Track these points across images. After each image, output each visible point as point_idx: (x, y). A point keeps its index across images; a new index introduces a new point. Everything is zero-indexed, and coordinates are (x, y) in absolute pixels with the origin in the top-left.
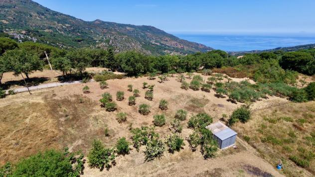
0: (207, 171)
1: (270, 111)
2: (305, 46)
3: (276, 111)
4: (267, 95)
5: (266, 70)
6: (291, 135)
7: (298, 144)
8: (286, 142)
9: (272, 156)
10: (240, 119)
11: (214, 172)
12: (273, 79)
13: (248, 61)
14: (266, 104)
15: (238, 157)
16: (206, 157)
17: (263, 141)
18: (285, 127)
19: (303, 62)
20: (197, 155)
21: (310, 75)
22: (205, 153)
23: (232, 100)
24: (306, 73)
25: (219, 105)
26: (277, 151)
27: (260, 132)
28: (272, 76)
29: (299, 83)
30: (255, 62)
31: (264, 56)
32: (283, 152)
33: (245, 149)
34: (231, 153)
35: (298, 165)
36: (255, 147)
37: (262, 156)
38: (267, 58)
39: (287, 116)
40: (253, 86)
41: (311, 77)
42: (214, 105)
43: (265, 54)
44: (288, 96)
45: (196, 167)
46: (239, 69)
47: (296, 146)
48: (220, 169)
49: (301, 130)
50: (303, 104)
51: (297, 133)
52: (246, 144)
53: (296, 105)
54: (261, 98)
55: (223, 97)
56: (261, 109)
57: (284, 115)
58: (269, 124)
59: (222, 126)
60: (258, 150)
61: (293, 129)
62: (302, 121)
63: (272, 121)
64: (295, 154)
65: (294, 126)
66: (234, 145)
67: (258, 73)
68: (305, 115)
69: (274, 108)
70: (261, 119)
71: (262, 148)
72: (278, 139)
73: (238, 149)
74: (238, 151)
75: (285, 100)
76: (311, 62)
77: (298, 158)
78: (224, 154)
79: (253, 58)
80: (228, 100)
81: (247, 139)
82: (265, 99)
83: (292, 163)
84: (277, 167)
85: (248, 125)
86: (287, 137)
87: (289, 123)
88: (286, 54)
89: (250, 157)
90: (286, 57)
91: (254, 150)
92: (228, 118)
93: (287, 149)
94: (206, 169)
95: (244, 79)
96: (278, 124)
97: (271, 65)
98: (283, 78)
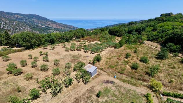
0: (87, 90)
1: (108, 55)
2: (116, 25)
3: (111, 54)
4: (106, 48)
5: (104, 37)
6: (117, 62)
7: (120, 65)
8: (116, 66)
9: (112, 73)
10: (97, 61)
11: (90, 89)
12: (107, 40)
13: (96, 33)
14: (106, 52)
15: (99, 79)
16: (85, 83)
17: (108, 68)
18: (115, 60)
19: (117, 32)
20: (81, 84)
21: (120, 37)
22: (85, 82)
23: (92, 53)
24: (118, 36)
25: (87, 56)
26: (113, 71)
27: (106, 64)
28: (107, 39)
29: (117, 41)
30: (99, 33)
31: (102, 30)
32: (115, 71)
33: (101, 74)
34: (96, 77)
35: (121, 74)
36: (105, 72)
37: (109, 75)
38: (103, 30)
39: (115, 55)
40: (100, 44)
41: (120, 38)
42: (85, 57)
43: (102, 29)
44: (114, 46)
45: (82, 90)
46: (93, 37)
47: (119, 67)
48: (93, 87)
49: (120, 59)
50: (119, 49)
51: (119, 61)
52: (102, 71)
53: (117, 50)
54: (104, 50)
55: (88, 52)
56: (105, 55)
57: (114, 55)
58: (109, 60)
59: (90, 66)
60: (107, 73)
61: (117, 60)
62: (120, 56)
63: (110, 59)
64: (119, 70)
65: (118, 58)
66: (97, 74)
67: (101, 38)
68: (120, 54)
69: (110, 53)
70: (106, 59)
71: (108, 71)
72: (113, 66)
74: (99, 76)
75: (113, 49)
76: (119, 31)
77: (121, 71)
78: (93, 79)
79: (98, 31)
80: (91, 53)
81: (101, 69)
82: (105, 50)
83: (119, 74)
84: (114, 77)
85: (101, 62)
86: (116, 64)
87: (116, 58)
88: (110, 29)
89: (105, 77)
90: (110, 30)
91: (105, 73)
92: (92, 61)
93: (116, 69)
94: (87, 89)
95: (96, 42)
96: (112, 59)
97: (106, 34)
98: (111, 39)
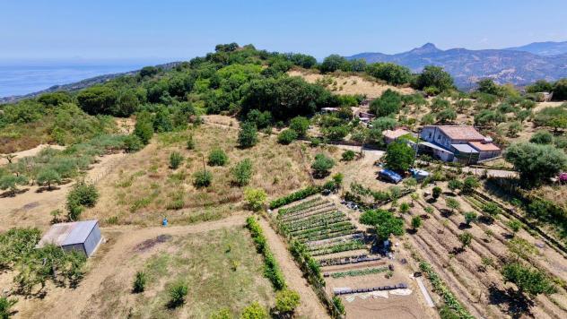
0: (93, 296)
1: (116, 176)
3: (122, 171)
4: (97, 158)
6: (154, 187)
7: (165, 191)
8: (154, 195)
9: (151, 219)
10: (84, 204)
11: (102, 288)
12: (89, 134)
14: (103, 169)
15: (118, 249)
16: (74, 285)
17: (133, 211)
18: (143, 183)
20: (55, 296)
21: (127, 116)
22: (67, 282)
24: (120, 115)
25: (27, 207)
26: (153, 211)
27: (123, 203)
28: (84, 130)
29: (124, 129)
32: (159, 208)
33: (119, 234)
34: (106, 250)
35: (177, 209)
36: (129, 223)
37: (144, 225)
38: (56, 103)
39: (137, 171)
40: (66, 152)
41: (130, 119)
42: (17, 211)
44: (121, 149)
45: (69, 309)
47: (165, 194)
48: (109, 278)
49: (158, 177)
50: (142, 151)
51: (157, 181)
52: (117, 227)
53: (138, 155)
54: (91, 166)
55: (24, 191)
56: (103, 179)
57: (133, 172)
58: (124, 190)
59: (66, 228)
60: (136, 223)
61: (152, 181)
62: (154, 168)
63: (126, 185)
64: (169, 201)
65: (151, 176)
66: (103, 240)
68: (152, 162)
69: (117, 170)
70: (111, 189)
71: (138, 219)
72: (146, 198)
73: (111, 240)
74: (115, 242)
75: (121, 155)
77: (174, 203)
78: (98, 258)
80: (39, 191)
81: (113, 221)
82: (95, 165)
83: (172, 211)
84: (163, 224)
85: (101, 204)
86: (152, 192)
87: (144, 177)
89: (133, 236)
91: (131, 226)
92: (66, 212)
93: (160, 202)
94: (89, 296)
95: (40, 148)
96: (134, 185)
98: (101, 129)
